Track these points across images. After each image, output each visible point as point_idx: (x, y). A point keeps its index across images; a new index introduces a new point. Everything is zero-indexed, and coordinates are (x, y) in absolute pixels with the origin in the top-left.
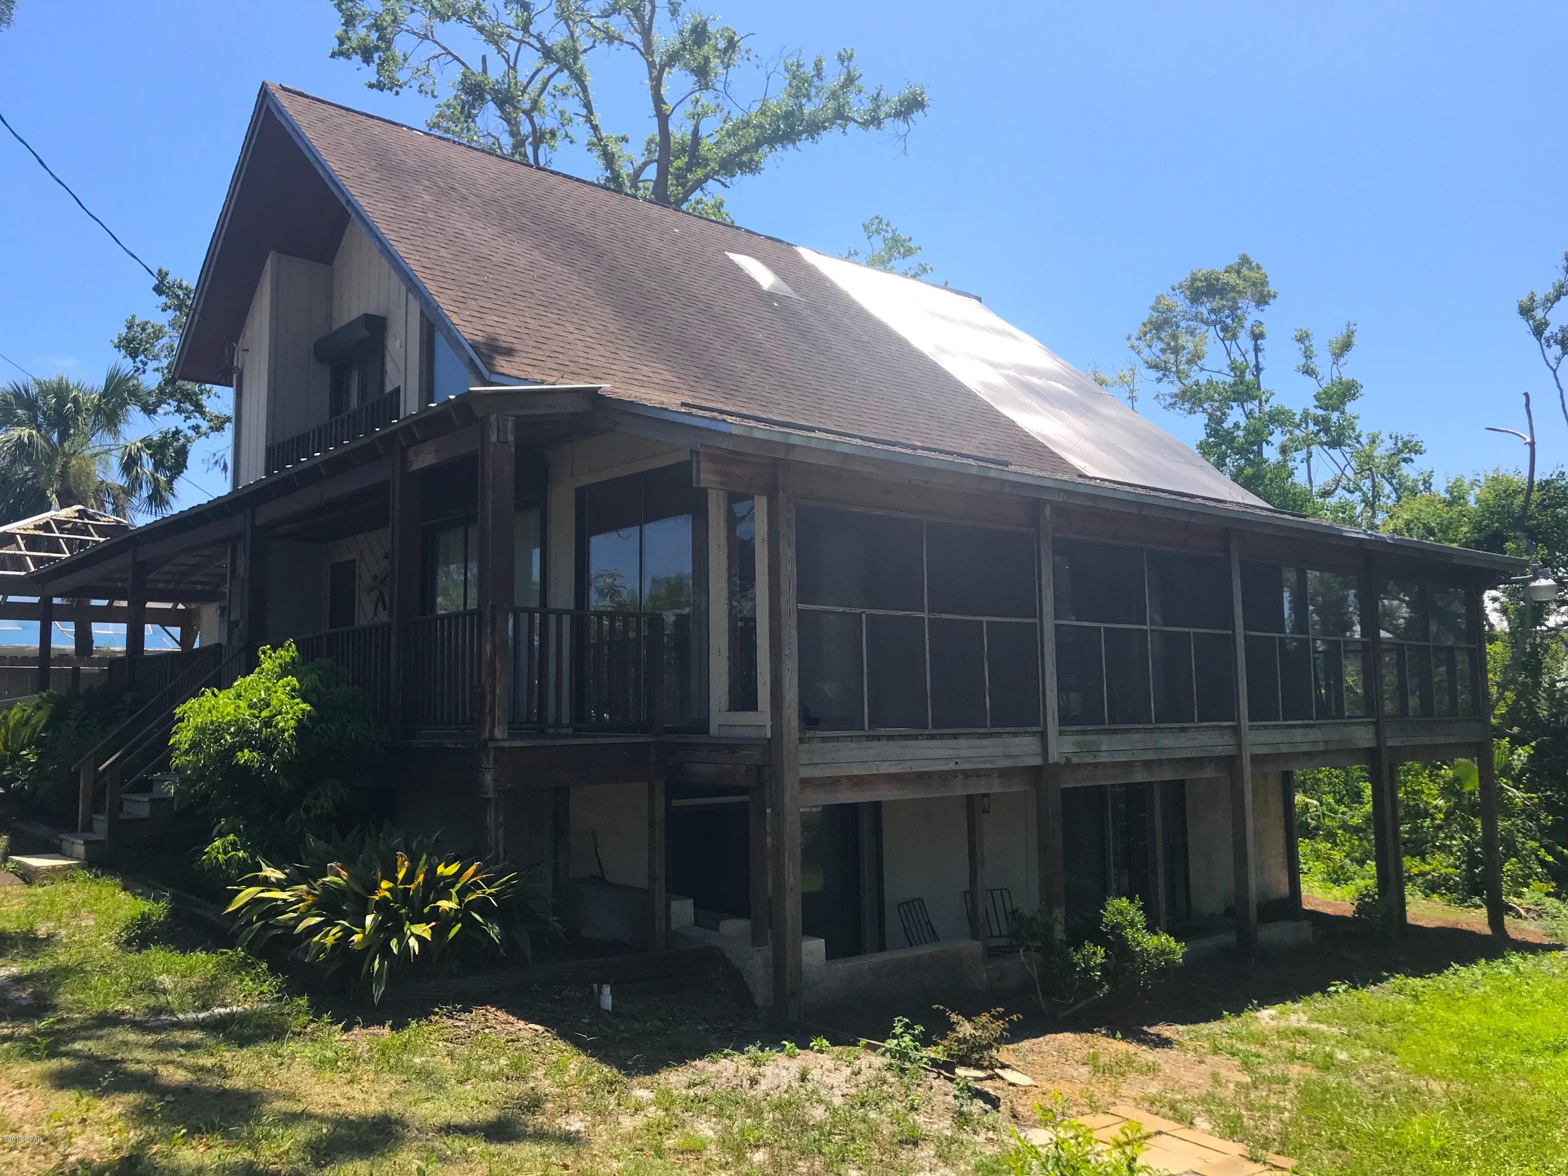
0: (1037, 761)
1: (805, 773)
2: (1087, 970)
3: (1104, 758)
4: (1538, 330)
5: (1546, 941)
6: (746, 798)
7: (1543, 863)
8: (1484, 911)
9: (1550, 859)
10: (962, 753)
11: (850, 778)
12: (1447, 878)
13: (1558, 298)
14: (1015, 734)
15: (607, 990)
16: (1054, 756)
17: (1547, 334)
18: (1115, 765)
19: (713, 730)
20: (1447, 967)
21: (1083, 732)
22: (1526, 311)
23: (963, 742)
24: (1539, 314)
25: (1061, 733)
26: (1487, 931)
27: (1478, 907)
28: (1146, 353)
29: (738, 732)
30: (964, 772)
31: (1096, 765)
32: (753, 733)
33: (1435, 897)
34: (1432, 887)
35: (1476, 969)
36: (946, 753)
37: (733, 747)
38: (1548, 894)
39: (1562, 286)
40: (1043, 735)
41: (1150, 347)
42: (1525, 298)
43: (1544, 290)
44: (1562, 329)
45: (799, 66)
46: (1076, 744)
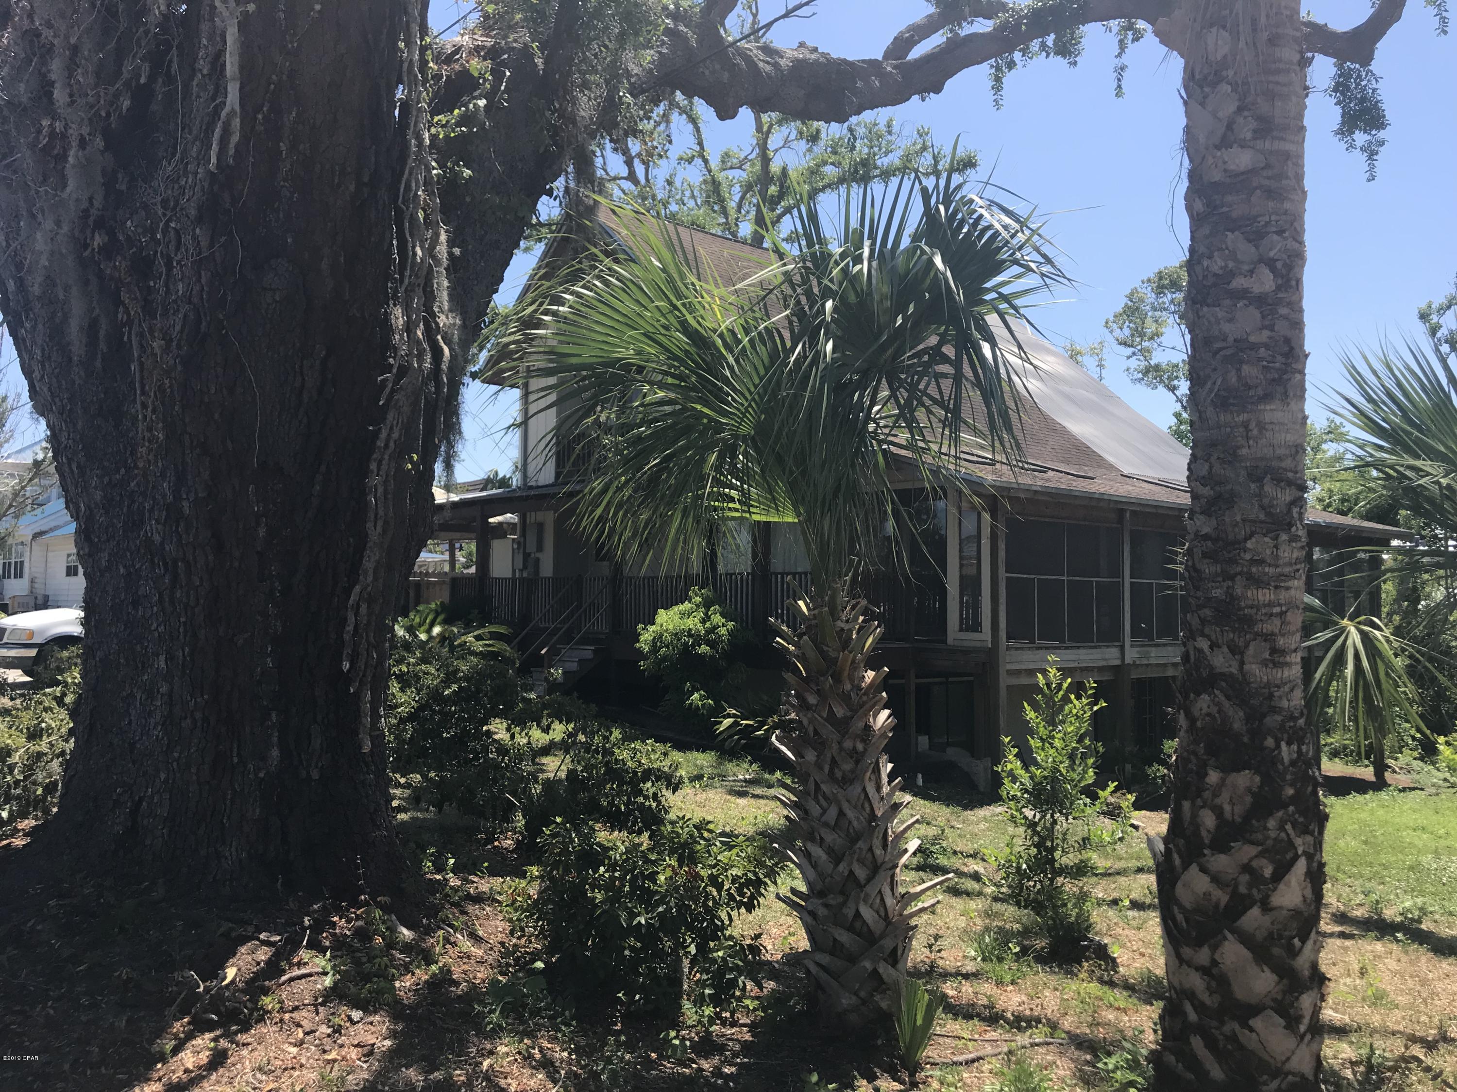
0: (1118, 662)
1: (1010, 667)
2: (1155, 778)
3: (1153, 661)
4: (1433, 331)
5: (1412, 785)
6: (971, 678)
7: (1414, 738)
8: (1371, 769)
9: (1418, 735)
10: (1081, 657)
11: (1026, 670)
12: (1345, 747)
13: (1449, 307)
14: (1108, 647)
15: (920, 776)
16: (1128, 660)
17: (1439, 335)
18: (1158, 665)
19: (950, 641)
20: (1349, 794)
21: (1143, 646)
22: (1424, 316)
23: (1081, 651)
24: (1434, 318)
25: (1132, 646)
26: (1373, 779)
27: (1367, 766)
28: (1118, 333)
29: (965, 644)
30: (1080, 668)
31: (1147, 665)
32: (978, 644)
33: (1337, 760)
34: (1335, 754)
35: (1367, 796)
36: (1073, 657)
37: (966, 652)
38: (1415, 759)
39: (1454, 298)
40: (1122, 648)
41: (1121, 329)
42: (1423, 305)
43: (1439, 300)
44: (1451, 332)
45: (875, 125)
46: (1138, 652)
